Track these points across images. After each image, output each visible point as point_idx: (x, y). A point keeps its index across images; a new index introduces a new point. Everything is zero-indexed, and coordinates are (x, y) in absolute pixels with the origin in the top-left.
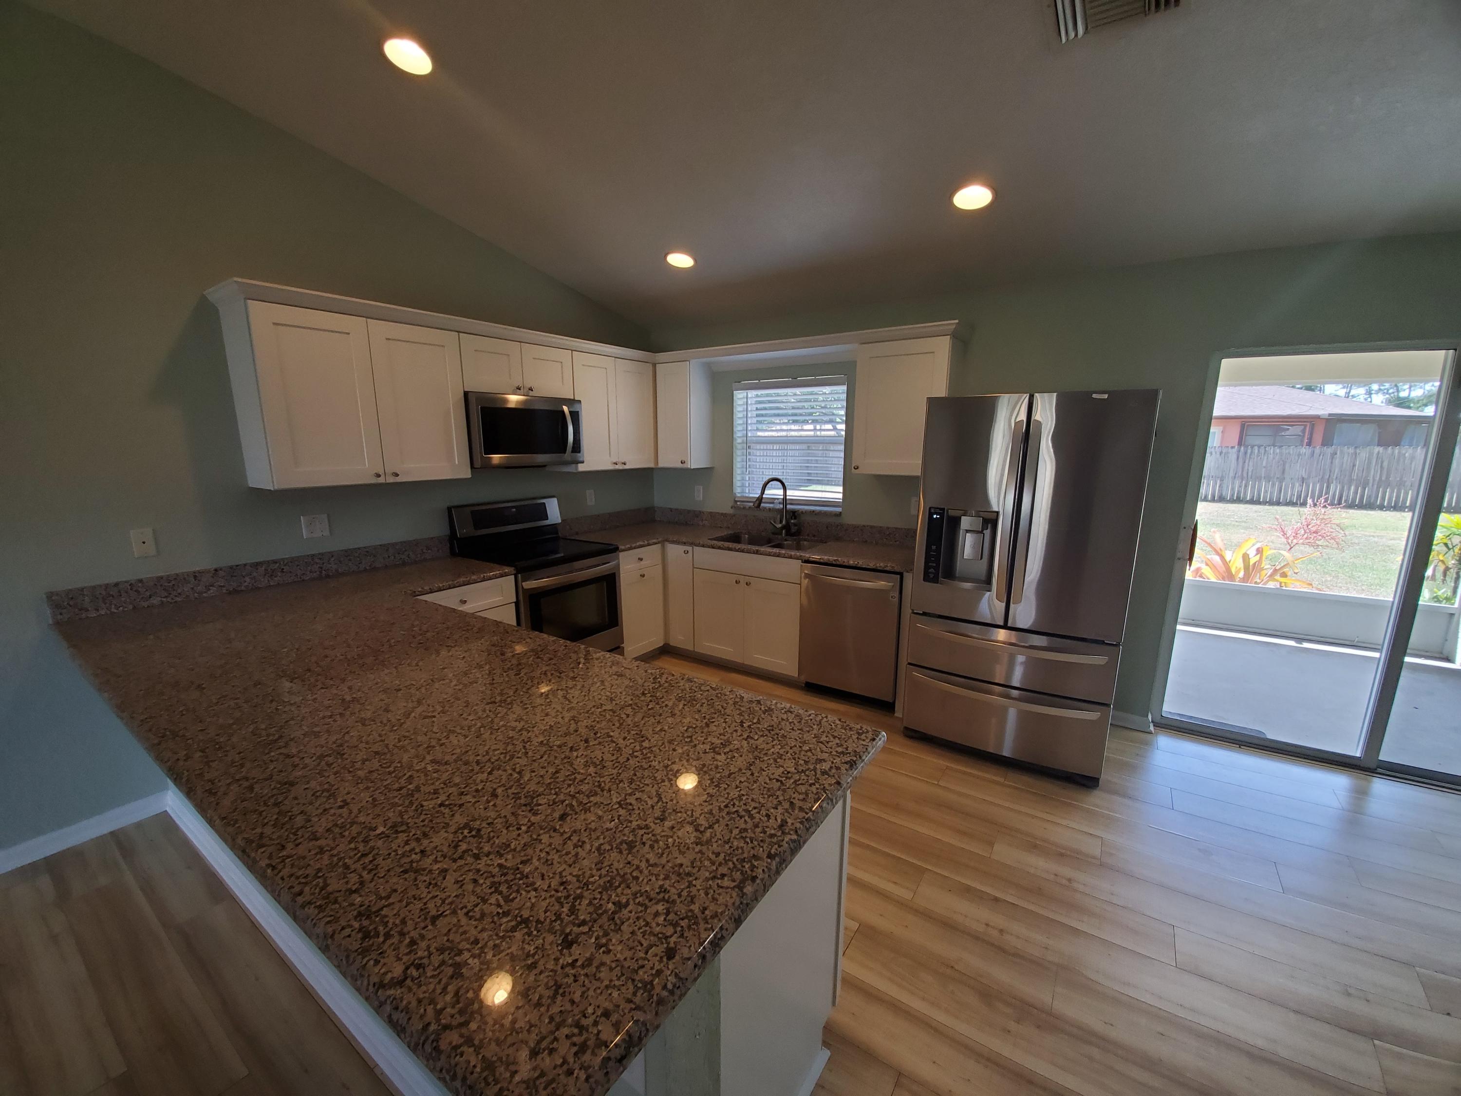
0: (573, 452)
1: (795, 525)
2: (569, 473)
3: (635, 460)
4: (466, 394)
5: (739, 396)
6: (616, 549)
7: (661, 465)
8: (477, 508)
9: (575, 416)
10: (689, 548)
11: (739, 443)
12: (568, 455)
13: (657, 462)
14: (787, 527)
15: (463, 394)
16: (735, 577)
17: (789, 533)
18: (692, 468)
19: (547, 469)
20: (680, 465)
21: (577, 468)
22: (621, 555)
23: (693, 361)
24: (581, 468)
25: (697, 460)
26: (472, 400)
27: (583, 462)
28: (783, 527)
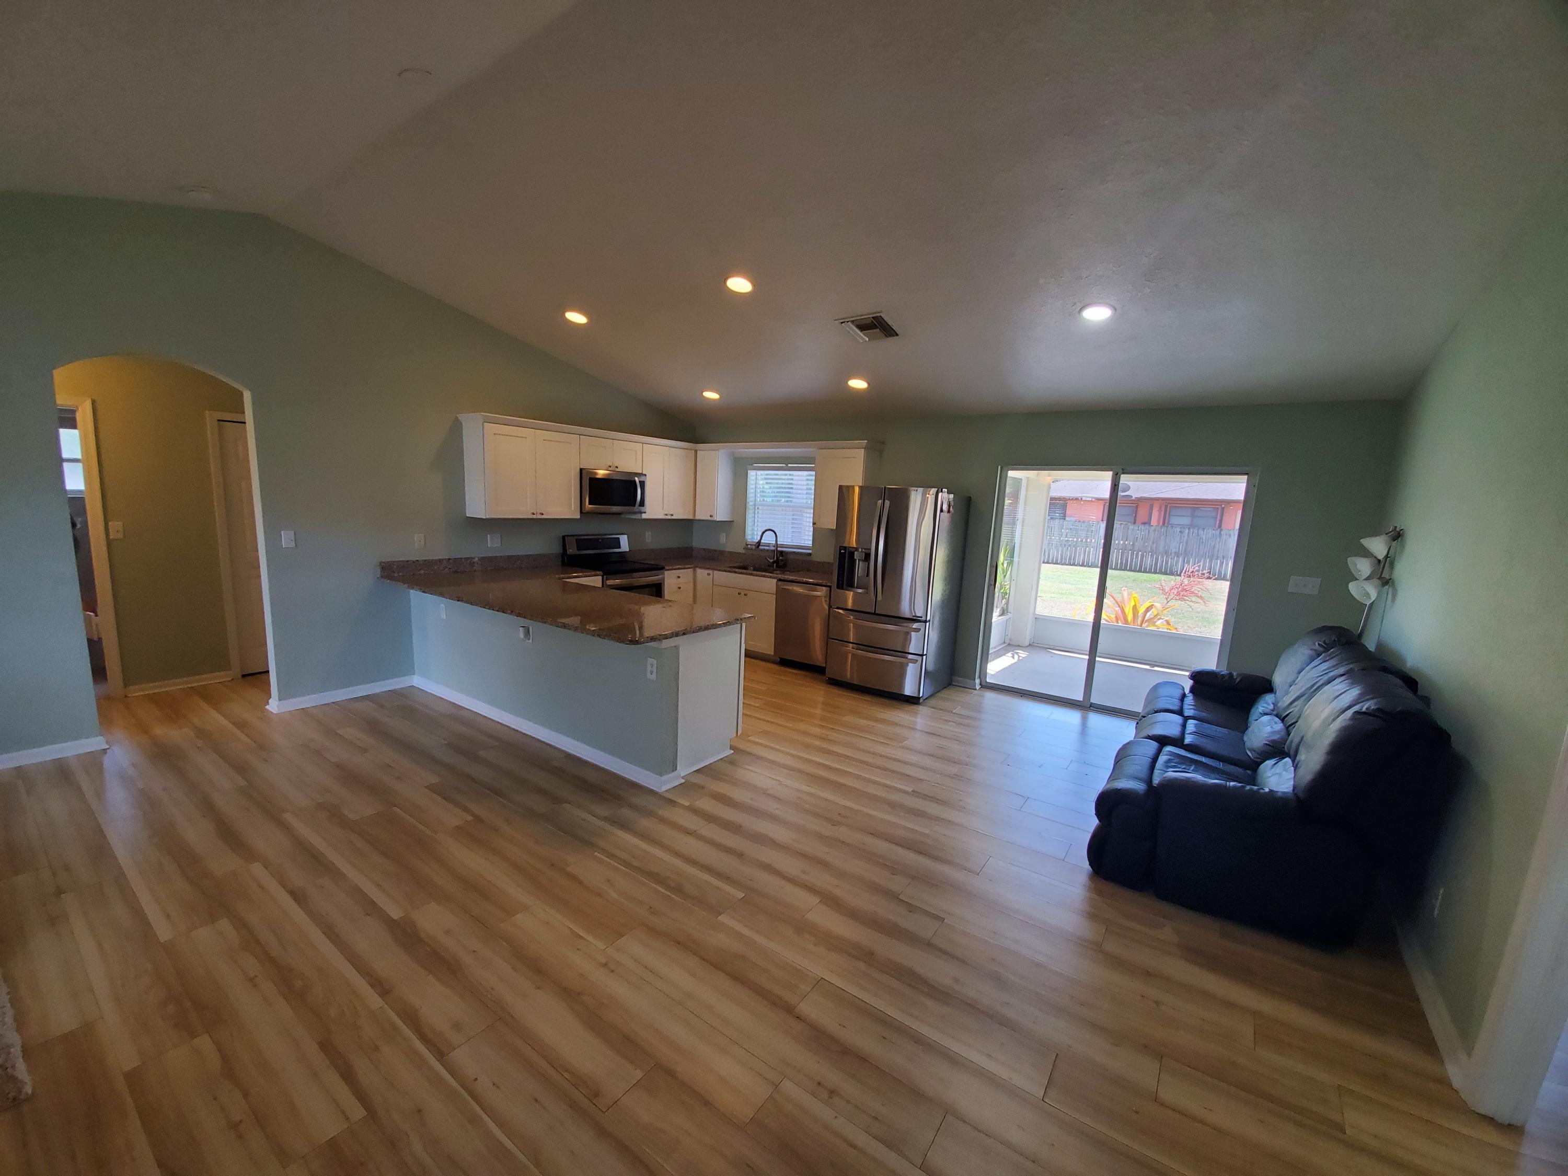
0: (640, 506)
1: (782, 560)
2: (635, 519)
3: (680, 513)
4: (581, 470)
5: (752, 474)
6: (663, 568)
7: (697, 518)
8: (579, 538)
9: (642, 484)
10: (710, 572)
11: (751, 505)
12: (637, 508)
13: (694, 515)
14: (777, 562)
15: (578, 470)
16: (739, 591)
17: (778, 566)
18: (717, 520)
19: (622, 516)
20: (709, 518)
21: (641, 516)
22: (666, 573)
23: (721, 451)
24: (644, 516)
25: (721, 514)
26: (584, 472)
27: (645, 513)
28: (774, 562)
